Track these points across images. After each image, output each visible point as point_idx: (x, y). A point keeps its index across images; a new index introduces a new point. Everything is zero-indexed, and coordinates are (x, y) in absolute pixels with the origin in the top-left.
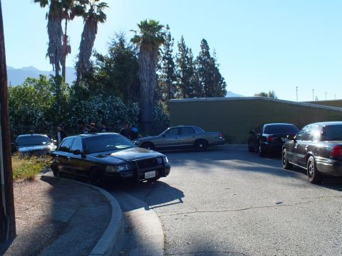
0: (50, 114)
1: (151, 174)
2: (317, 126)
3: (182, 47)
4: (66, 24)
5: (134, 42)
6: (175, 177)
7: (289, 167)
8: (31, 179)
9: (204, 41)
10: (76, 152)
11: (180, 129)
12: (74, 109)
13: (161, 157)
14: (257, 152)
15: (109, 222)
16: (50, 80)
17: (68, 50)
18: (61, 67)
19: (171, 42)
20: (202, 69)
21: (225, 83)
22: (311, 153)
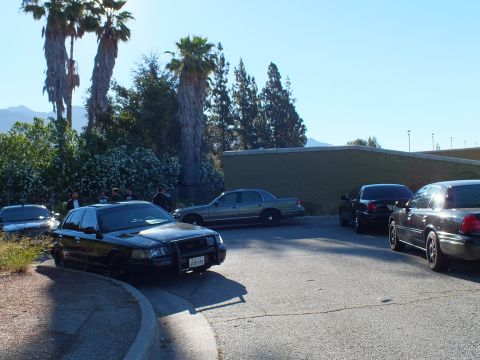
0: (49, 175)
1: (197, 261)
2: (440, 187)
3: (241, 75)
4: (72, 43)
5: (172, 69)
6: (234, 265)
7: (400, 247)
8: (21, 272)
9: (273, 67)
10: (89, 231)
11: (239, 194)
12: (85, 168)
13: (212, 236)
14: (353, 226)
15: (137, 332)
16: (50, 126)
17: (75, 81)
18: (65, 106)
19: (224, 68)
20: (271, 106)
21: (304, 126)
22: (431, 226)
